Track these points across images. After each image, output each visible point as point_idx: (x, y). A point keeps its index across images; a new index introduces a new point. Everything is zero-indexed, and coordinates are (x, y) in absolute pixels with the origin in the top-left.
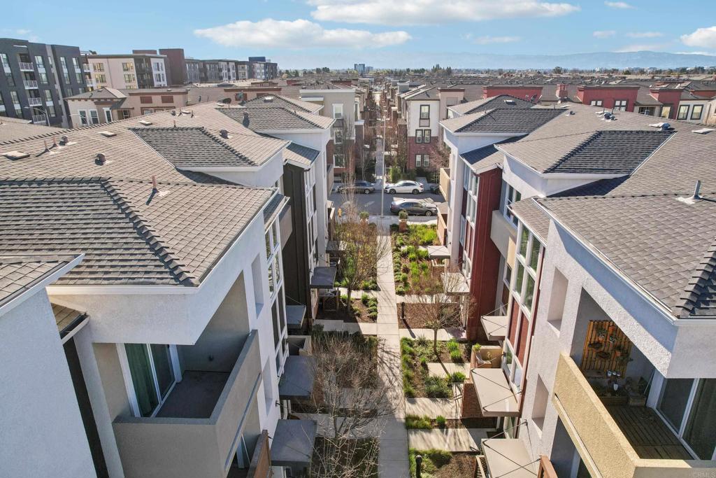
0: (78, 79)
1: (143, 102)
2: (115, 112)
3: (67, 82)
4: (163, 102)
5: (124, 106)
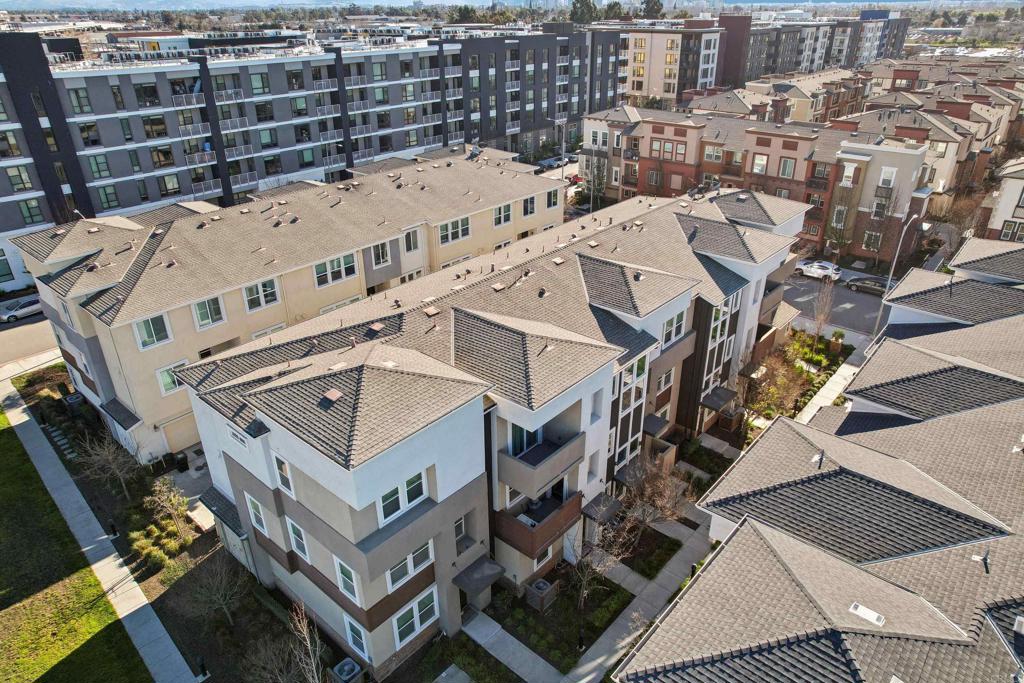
0: (610, 68)
1: (654, 131)
2: (625, 138)
3: (598, 73)
4: (676, 134)
5: (634, 133)
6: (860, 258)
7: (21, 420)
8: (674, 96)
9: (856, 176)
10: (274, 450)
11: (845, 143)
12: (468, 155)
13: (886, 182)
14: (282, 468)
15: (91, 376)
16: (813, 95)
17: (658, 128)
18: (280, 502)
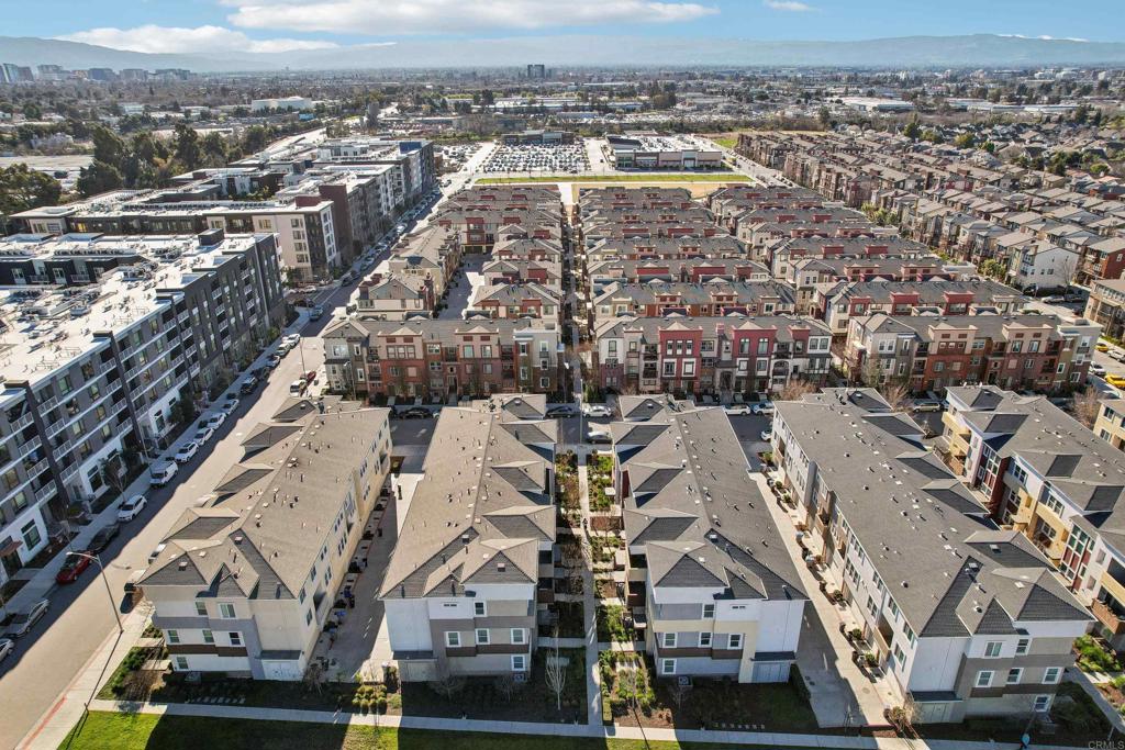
1: (388, 342)
2: (365, 349)
7: (161, 709)
8: (309, 264)
9: (526, 349)
10: (477, 599)
11: (515, 331)
12: (318, 410)
13: (544, 349)
14: (479, 606)
15: (243, 644)
16: (440, 264)
17: (391, 340)
18: (475, 623)
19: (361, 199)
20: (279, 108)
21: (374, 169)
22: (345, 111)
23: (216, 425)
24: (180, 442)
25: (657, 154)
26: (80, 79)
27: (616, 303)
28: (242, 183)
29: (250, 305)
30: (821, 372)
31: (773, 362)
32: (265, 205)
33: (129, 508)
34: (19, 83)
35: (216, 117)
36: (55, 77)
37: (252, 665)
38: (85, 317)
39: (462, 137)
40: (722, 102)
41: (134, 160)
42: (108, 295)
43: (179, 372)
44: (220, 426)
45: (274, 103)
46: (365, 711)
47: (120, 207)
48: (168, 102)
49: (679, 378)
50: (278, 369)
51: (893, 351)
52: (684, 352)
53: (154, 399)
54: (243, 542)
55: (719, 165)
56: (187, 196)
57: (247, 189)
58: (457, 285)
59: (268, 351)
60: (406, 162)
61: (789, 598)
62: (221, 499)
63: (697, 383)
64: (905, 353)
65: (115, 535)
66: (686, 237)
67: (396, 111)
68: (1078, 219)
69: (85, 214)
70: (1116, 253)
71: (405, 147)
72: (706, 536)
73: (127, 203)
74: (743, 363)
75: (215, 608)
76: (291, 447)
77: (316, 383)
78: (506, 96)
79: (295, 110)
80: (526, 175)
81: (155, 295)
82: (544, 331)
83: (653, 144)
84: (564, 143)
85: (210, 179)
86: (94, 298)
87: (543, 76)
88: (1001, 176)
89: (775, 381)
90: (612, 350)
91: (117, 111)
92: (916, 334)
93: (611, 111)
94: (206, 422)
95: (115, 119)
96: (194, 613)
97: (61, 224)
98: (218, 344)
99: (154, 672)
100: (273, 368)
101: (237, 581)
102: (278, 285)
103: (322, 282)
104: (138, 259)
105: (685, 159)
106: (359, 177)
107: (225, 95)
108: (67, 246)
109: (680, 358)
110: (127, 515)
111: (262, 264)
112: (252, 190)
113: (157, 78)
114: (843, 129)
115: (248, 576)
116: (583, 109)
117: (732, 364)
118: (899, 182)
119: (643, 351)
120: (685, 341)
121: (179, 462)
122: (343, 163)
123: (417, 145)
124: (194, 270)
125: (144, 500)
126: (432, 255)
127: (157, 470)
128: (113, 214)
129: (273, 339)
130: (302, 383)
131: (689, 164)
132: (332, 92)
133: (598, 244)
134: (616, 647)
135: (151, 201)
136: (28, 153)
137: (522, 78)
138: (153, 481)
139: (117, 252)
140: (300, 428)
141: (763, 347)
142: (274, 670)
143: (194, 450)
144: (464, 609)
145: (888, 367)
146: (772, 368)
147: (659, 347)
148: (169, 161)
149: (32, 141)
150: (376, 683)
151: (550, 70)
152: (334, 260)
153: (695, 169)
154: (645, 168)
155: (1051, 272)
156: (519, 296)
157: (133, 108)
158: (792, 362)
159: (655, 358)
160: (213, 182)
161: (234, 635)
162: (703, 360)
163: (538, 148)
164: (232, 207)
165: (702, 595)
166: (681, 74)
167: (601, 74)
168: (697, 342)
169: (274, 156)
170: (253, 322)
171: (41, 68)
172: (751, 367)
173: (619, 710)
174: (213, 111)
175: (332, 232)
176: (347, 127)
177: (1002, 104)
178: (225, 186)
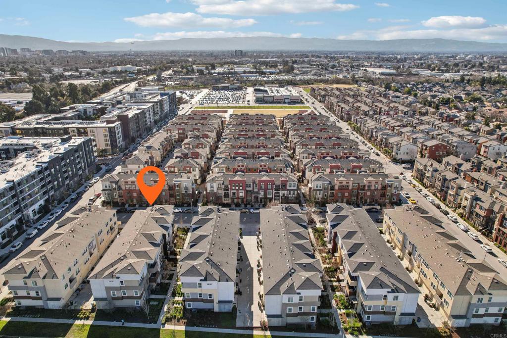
0: (91, 150)
3: (88, 153)
6: (185, 203)
7: (9, 319)
8: (110, 147)
9: (179, 186)
10: (120, 280)
11: (174, 179)
12: (88, 211)
13: (186, 186)
14: (122, 282)
15: (40, 296)
16: (159, 149)
17: (126, 182)
18: (121, 288)
19: (136, 119)
20: (121, 71)
21: (145, 105)
22: (150, 72)
23: (57, 215)
24: (41, 222)
25: (273, 97)
26: (38, 55)
27: (220, 167)
28: (90, 111)
29: (79, 167)
30: (294, 196)
31: (274, 192)
32: (94, 123)
33: (15, 247)
34: (11, 56)
35: (93, 75)
36: (27, 53)
37: (44, 303)
38: (6, 173)
39: (196, 86)
40: (314, 70)
41: (49, 98)
42: (18, 164)
43: (44, 193)
44: (59, 215)
45: (119, 68)
46: (81, 319)
47: (35, 123)
48: (74, 67)
49: (238, 198)
50: (88, 192)
51: (321, 188)
52: (239, 188)
53: (32, 204)
54: (45, 260)
55: (299, 101)
56: (64, 118)
57: (92, 114)
58: (169, 157)
59: (86, 184)
60: (161, 102)
61: (227, 281)
62: (43, 244)
63: (245, 200)
64: (326, 189)
65: (7, 257)
66: (262, 138)
67: (172, 73)
68: (426, 131)
69: (20, 126)
70: (432, 146)
71: (162, 95)
72: (205, 259)
73: (38, 121)
74: (262, 192)
75: (30, 282)
76: (73, 224)
77: (100, 198)
78: (222, 66)
79: (128, 72)
80: (216, 105)
81: (36, 164)
82: (187, 179)
83: (274, 91)
84: (238, 90)
85: (76, 109)
86: (12, 165)
87: (242, 55)
88: (409, 109)
89: (275, 200)
90: (212, 187)
91: (50, 71)
92: (330, 182)
93: (265, 74)
94: (53, 213)
95: (49, 75)
96: (22, 284)
97: (10, 130)
98: (63, 182)
99: (9, 307)
100: (85, 191)
101: (39, 273)
102: (92, 157)
103: (115, 155)
104: (35, 148)
105: (285, 99)
106: (138, 109)
107: (99, 63)
108: (8, 141)
109: (238, 190)
110: (14, 249)
111: (85, 150)
112: (94, 114)
113: (72, 54)
114: (360, 84)
115: (43, 271)
116: (253, 73)
117: (258, 193)
118: (366, 112)
119: (223, 187)
120: (239, 184)
121: (39, 230)
122: (134, 103)
123: (167, 94)
124: (54, 154)
125: (21, 244)
126: (157, 145)
127: (29, 232)
128: (32, 126)
129: (88, 179)
130: (94, 198)
131: (287, 101)
132: (148, 62)
133: (225, 141)
134: (176, 298)
135: (49, 120)
136: (8, 91)
137: (232, 56)
138: (26, 237)
139: (27, 145)
140: (79, 217)
141: (269, 187)
142: (52, 305)
143: (46, 224)
144: (116, 283)
145: (320, 194)
146: (274, 194)
147: (229, 186)
148: (65, 98)
149: (11, 86)
150: (87, 310)
151: (245, 53)
152: (121, 145)
153: (289, 103)
154: (267, 103)
155: (407, 153)
156: (184, 164)
157: (57, 70)
158: (281, 192)
159: (228, 190)
160: (77, 111)
161: (37, 292)
162: (248, 191)
163: (226, 92)
164: (80, 123)
165: (196, 280)
166: (303, 55)
167: (268, 54)
168: (245, 185)
169: (106, 98)
170: (80, 173)
171: (22, 49)
172: (265, 194)
173: (168, 320)
174: (92, 72)
175: (120, 134)
176: (148, 81)
177: (435, 72)
178: (82, 112)
